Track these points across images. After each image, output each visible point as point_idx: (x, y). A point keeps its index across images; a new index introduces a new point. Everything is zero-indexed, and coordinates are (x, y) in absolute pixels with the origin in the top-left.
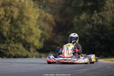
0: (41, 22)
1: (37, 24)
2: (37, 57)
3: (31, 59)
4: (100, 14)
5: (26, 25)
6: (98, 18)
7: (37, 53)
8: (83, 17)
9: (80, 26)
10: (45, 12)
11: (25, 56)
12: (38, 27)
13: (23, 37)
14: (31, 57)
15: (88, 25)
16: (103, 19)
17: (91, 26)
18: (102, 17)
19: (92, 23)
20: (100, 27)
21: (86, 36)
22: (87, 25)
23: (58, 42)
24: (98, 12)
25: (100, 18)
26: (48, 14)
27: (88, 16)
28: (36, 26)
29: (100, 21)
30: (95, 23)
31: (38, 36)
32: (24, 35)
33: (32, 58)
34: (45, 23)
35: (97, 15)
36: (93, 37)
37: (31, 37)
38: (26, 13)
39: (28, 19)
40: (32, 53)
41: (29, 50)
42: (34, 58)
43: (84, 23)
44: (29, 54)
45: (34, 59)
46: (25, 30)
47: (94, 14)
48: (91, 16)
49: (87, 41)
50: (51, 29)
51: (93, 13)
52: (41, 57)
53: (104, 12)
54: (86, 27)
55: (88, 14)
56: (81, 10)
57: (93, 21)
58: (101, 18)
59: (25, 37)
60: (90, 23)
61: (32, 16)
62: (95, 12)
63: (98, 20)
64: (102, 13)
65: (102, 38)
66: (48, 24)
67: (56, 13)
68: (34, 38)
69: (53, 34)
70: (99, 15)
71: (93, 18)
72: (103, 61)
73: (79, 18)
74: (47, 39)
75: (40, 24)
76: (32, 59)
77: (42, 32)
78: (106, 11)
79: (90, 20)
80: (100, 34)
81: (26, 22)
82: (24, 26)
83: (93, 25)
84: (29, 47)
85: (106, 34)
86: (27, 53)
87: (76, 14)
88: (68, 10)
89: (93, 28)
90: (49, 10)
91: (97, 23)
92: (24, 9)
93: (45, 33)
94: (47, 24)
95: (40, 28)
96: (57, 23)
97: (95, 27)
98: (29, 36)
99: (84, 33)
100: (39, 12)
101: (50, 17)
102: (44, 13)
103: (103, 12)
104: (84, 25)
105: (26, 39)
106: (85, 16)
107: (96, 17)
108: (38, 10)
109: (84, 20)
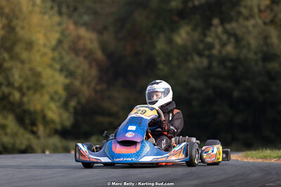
0: (64, 54)
1: (53, 59)
2: (55, 150)
3: (40, 155)
4: (228, 26)
5: (22, 62)
6: (225, 37)
7: (56, 140)
8: (183, 36)
9: (175, 62)
10: (76, 23)
11: (23, 147)
12: (58, 67)
13: (17, 95)
14: (39, 150)
15: (197, 58)
16: (238, 40)
17: (205, 62)
18: (235, 35)
19: (207, 53)
20: (229, 64)
21: (193, 90)
22: (193, 60)
23: (115, 109)
24: (222, 22)
25: (228, 39)
26: (83, 32)
27: (196, 35)
28: (51, 66)
29: (230, 48)
30: (215, 52)
31: (56, 93)
32: (20, 89)
33: (44, 152)
34: (77, 55)
35: (220, 30)
36: (210, 92)
37: (37, 96)
38: (23, 28)
39: (30, 45)
40: (42, 141)
41: (34, 133)
42: (47, 153)
43: (185, 54)
44: (34, 142)
45: (48, 155)
46: (20, 77)
47: (213, 29)
48: (205, 35)
49: (195, 103)
50: (94, 72)
51: (209, 25)
52: (67, 150)
53: (241, 20)
54: (191, 65)
55: (194, 29)
56: (176, 18)
57: (211, 47)
58: (232, 40)
59: (23, 94)
60: (200, 54)
61: (39, 38)
62: (216, 21)
63: (224, 45)
64: (234, 25)
65: (236, 94)
66: (86, 57)
67: (105, 28)
68: (46, 98)
69: (99, 88)
70: (226, 31)
71: (209, 39)
72: (239, 159)
73: (170, 41)
74: (83, 100)
75: (61, 58)
76: (43, 155)
77: (67, 81)
78: (247, 19)
79: (201, 46)
80: (229, 84)
81: (25, 55)
82: (19, 65)
83: (210, 57)
84: (33, 124)
85: (248, 83)
86: (29, 140)
87: (162, 29)
88: (140, 17)
89: (210, 67)
90: (86, 18)
91: (220, 52)
92: (17, 18)
93: (77, 83)
94: (81, 59)
95: (61, 70)
96: (109, 55)
97: (215, 64)
98: (31, 92)
99: (187, 84)
100: (60, 24)
101: (88, 38)
102: (72, 27)
103: (237, 21)
104: (186, 60)
105: (25, 99)
106: (188, 34)
107: (217, 37)
108: (57, 19)
109: (184, 47)
